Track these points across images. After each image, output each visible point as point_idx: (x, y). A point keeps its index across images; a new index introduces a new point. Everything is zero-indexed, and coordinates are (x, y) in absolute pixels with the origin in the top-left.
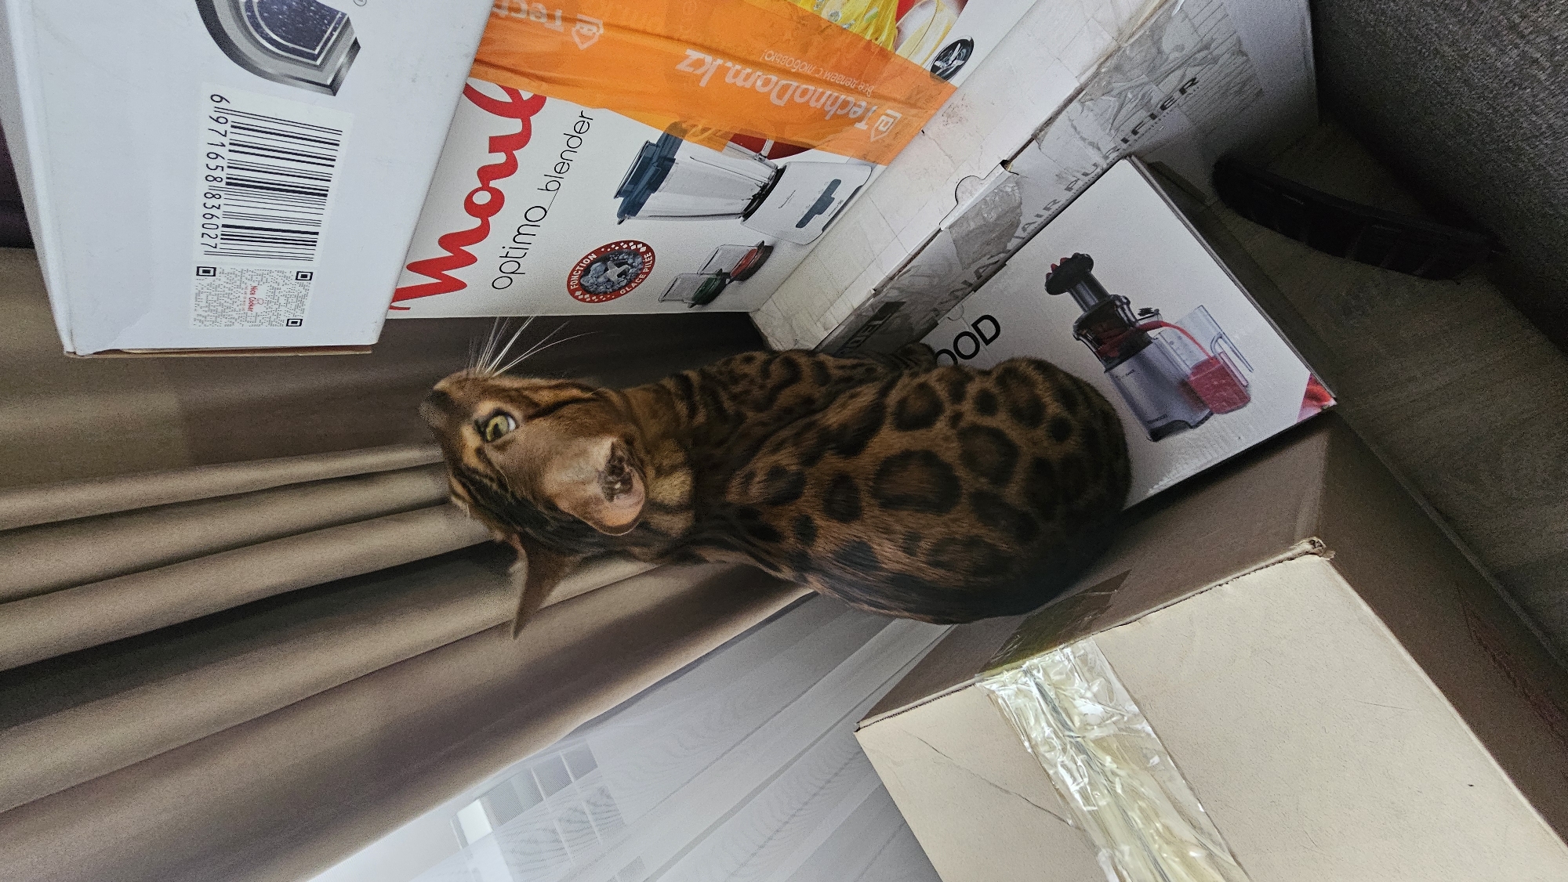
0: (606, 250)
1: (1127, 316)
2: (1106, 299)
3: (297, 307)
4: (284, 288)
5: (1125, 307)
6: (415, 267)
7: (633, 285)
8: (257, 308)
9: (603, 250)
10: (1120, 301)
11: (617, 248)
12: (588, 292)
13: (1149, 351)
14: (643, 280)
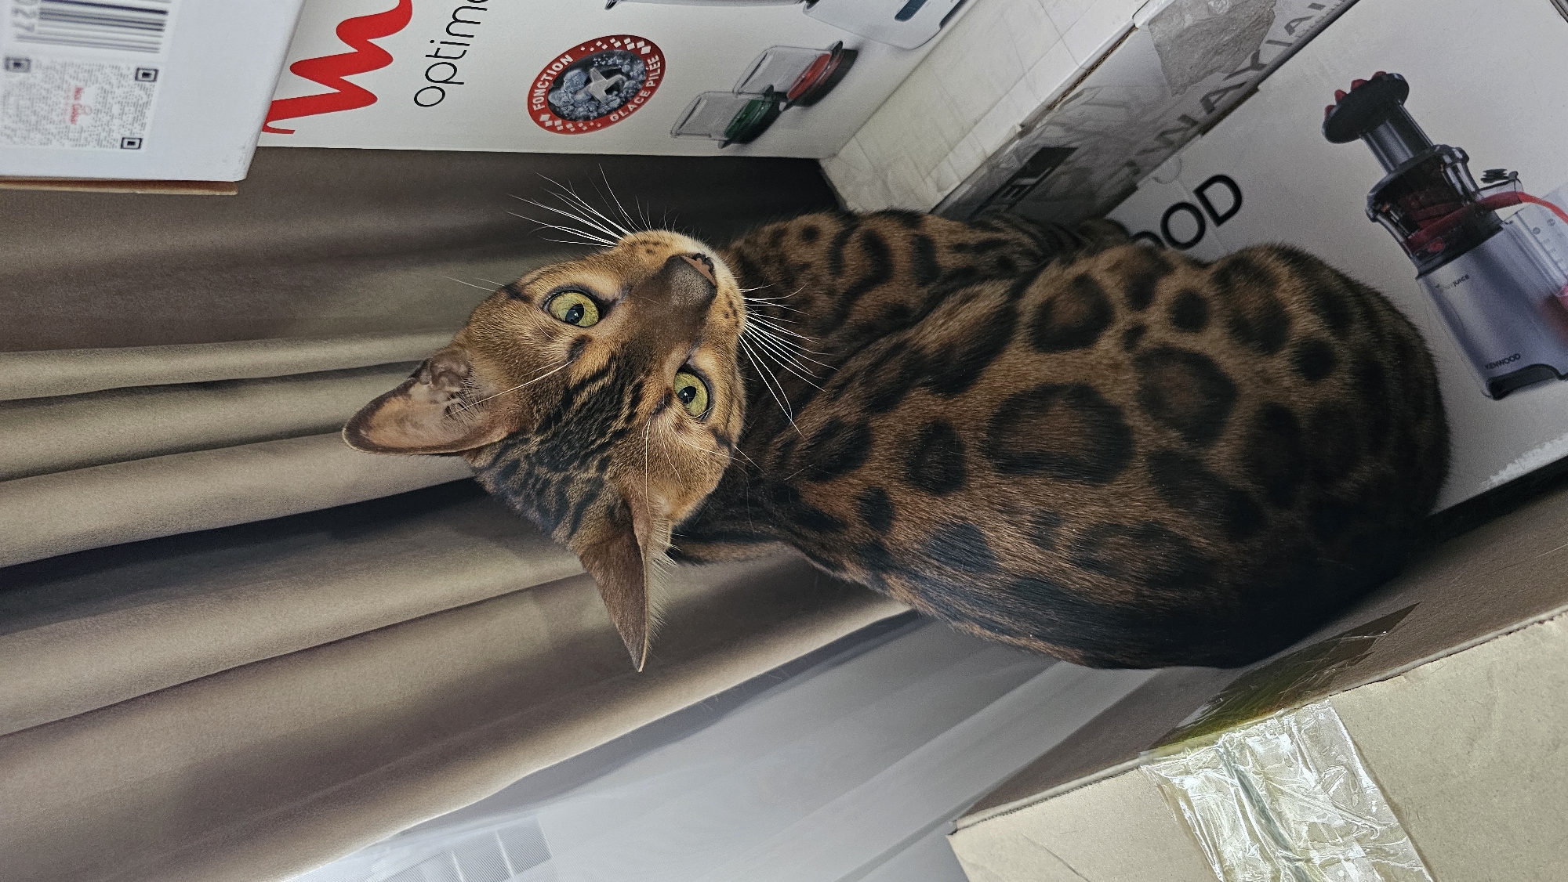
0: (587, 49)
1: (1461, 182)
2: (1427, 151)
3: (135, 119)
4: (119, 92)
5: (1459, 165)
6: (301, 68)
7: (631, 107)
8: (83, 120)
9: (583, 49)
10: (1452, 155)
11: (605, 47)
12: (562, 117)
13: (1496, 244)
14: (646, 99)
